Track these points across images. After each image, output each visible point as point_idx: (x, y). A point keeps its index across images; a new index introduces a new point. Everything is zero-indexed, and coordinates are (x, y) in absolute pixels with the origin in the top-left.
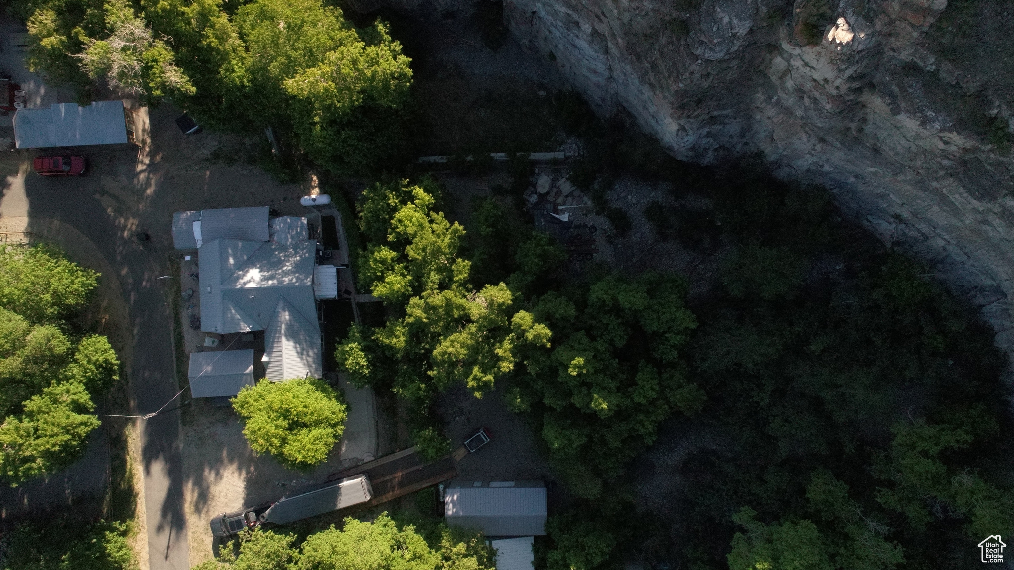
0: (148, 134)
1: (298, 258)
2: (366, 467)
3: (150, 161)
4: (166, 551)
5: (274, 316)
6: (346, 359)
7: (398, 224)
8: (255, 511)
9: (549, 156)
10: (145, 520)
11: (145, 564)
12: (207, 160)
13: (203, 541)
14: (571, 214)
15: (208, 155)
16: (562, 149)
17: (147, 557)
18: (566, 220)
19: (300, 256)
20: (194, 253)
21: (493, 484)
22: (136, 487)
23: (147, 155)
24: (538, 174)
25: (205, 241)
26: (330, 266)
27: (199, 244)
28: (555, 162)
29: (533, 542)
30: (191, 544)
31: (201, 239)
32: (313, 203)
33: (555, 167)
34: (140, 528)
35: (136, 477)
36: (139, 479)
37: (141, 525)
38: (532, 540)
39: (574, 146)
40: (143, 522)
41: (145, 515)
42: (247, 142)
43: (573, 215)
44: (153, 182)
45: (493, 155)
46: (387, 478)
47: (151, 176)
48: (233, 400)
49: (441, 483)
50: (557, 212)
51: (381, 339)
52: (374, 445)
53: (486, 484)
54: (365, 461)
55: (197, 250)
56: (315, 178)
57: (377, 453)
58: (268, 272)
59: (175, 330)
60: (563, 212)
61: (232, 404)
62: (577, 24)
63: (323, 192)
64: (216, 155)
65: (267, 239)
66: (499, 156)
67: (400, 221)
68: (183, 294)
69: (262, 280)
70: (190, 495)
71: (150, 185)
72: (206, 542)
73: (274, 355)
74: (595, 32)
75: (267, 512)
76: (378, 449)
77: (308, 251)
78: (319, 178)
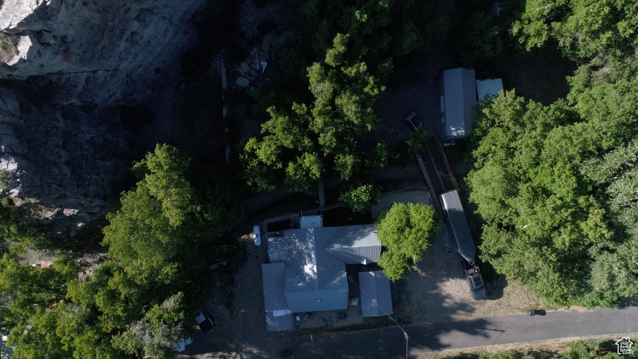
0: (216, 354)
1: (297, 240)
2: (435, 196)
3: (234, 352)
4: (499, 332)
5: (336, 255)
6: (363, 201)
7: (270, 160)
8: (468, 269)
9: (224, 78)
10: (477, 347)
11: (507, 347)
12: (232, 312)
13: (489, 307)
14: (262, 60)
15: (228, 312)
16: (219, 71)
17: (502, 345)
18: (266, 63)
19: (295, 239)
20: (295, 315)
21: (442, 110)
22: (455, 354)
23: (230, 354)
24: (237, 86)
25: (286, 307)
26: (301, 221)
27: (289, 312)
28: (228, 74)
29: (479, 80)
30: (492, 315)
31: (284, 310)
32: (259, 237)
33: (232, 75)
34: (482, 351)
35: (448, 354)
36: (449, 352)
37: (480, 350)
38: (478, 81)
39: (217, 62)
40: (479, 349)
41: (474, 348)
42: (218, 284)
43: (263, 59)
44: (249, 349)
45: (224, 115)
46: (441, 181)
47: (244, 350)
48: (393, 279)
49: (443, 145)
50: (261, 70)
51: (348, 172)
52: (420, 192)
53: (444, 115)
54: (430, 197)
55: (292, 314)
56: (243, 237)
57: (425, 190)
58: (306, 259)
59: (347, 331)
60: (261, 66)
61: (396, 280)
62: (133, 33)
63: (251, 231)
64: (228, 306)
65: (284, 264)
66: (225, 111)
67: (268, 159)
68: (323, 325)
69: (312, 262)
70: (461, 316)
71: (250, 351)
72: (490, 305)
73: (362, 254)
74: (138, 18)
75: (467, 259)
76: (422, 189)
77: (291, 235)
78: (243, 235)
